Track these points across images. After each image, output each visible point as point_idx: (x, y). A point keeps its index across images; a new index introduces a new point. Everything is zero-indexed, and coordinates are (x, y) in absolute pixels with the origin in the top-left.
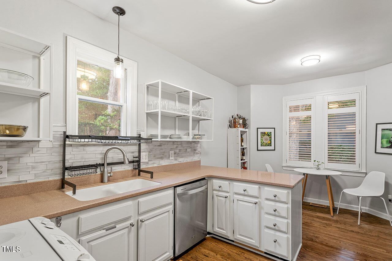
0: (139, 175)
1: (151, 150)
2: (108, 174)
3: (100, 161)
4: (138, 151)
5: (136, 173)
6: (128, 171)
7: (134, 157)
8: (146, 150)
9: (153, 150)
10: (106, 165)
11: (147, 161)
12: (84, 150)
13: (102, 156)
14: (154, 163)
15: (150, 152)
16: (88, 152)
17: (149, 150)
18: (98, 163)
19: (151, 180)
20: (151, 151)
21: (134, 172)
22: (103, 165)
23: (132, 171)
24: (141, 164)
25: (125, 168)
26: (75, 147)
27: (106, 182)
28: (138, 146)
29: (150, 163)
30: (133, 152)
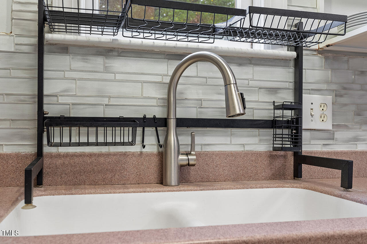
0: (297, 174)
1: (345, 89)
2: (181, 157)
3: (156, 108)
4: (291, 86)
5: (284, 166)
6: (258, 154)
7: (276, 108)
8: (324, 87)
9: (350, 89)
10: (172, 123)
11: (328, 125)
12: (107, 70)
13: (162, 94)
14: (356, 139)
15: (341, 96)
16: (119, 77)
17: (334, 87)
18: (149, 116)
19: (344, 193)
20: (343, 92)
21: (278, 163)
22: (164, 122)
23: (271, 157)
24: (305, 135)
25: (243, 145)
26: (79, 57)
27: (173, 183)
28: (292, 70)
29: (339, 135)
30: (273, 91)
